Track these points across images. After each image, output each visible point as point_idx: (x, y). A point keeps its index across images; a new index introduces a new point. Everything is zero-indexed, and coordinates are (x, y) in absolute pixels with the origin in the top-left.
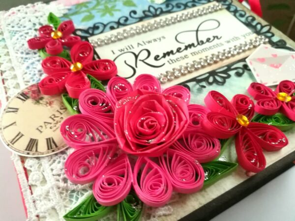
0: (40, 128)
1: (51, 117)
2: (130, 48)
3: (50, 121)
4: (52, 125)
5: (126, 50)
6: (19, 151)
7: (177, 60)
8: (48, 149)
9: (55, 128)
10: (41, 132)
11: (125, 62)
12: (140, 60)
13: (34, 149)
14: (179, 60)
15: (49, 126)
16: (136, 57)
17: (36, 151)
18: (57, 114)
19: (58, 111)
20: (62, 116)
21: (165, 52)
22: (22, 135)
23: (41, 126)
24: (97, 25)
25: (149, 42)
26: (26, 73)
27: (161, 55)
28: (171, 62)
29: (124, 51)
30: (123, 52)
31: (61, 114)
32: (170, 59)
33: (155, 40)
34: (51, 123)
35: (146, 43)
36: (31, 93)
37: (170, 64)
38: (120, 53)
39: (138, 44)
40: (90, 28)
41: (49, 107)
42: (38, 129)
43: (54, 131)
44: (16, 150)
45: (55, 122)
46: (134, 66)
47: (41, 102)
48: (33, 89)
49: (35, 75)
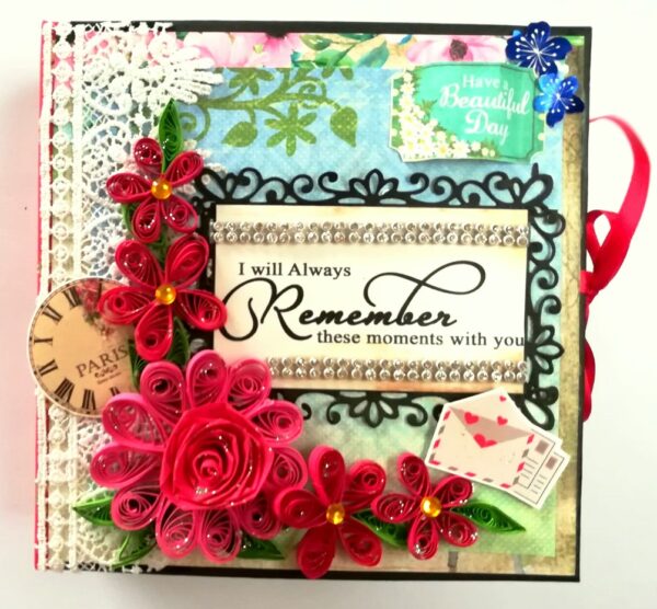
0: (82, 368)
1: (101, 357)
2: (274, 273)
3: (100, 363)
4: (99, 372)
5: (264, 275)
6: (46, 390)
7: (336, 339)
8: (83, 406)
9: (101, 378)
10: (82, 375)
11: (251, 300)
12: (276, 308)
13: (66, 397)
14: (338, 339)
15: (95, 370)
16: (275, 296)
17: (68, 401)
18: (111, 355)
19: (114, 351)
20: (117, 363)
21: (327, 311)
22: (56, 368)
23: (84, 365)
24: (247, 174)
25: (316, 271)
26: (89, 243)
27: (316, 314)
28: (322, 338)
29: (261, 273)
30: (258, 276)
31: (118, 359)
32: (325, 331)
33: (328, 272)
34: (98, 368)
35: (309, 271)
36: (86, 294)
37: (320, 341)
38: (253, 276)
39: (295, 266)
40: (231, 176)
41: (104, 338)
42: (78, 367)
43: (100, 383)
44: (43, 385)
45: (105, 368)
46: (259, 318)
47: (96, 321)
48: (91, 289)
49: (101, 254)
